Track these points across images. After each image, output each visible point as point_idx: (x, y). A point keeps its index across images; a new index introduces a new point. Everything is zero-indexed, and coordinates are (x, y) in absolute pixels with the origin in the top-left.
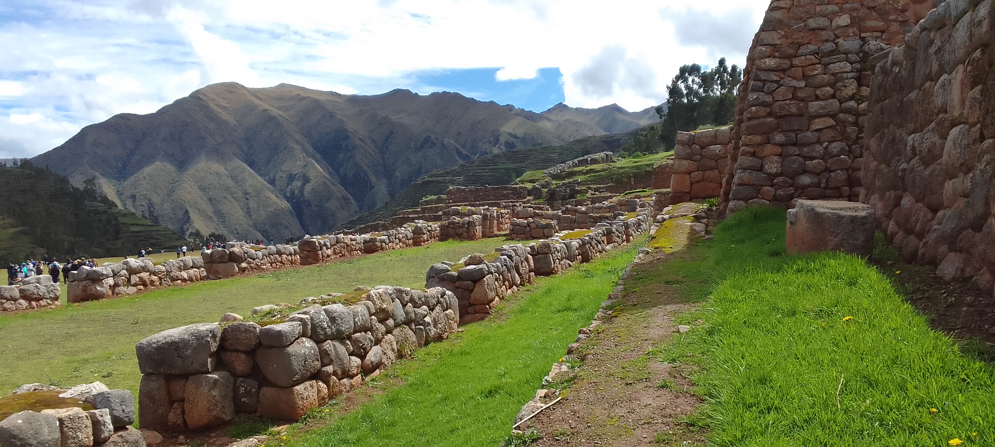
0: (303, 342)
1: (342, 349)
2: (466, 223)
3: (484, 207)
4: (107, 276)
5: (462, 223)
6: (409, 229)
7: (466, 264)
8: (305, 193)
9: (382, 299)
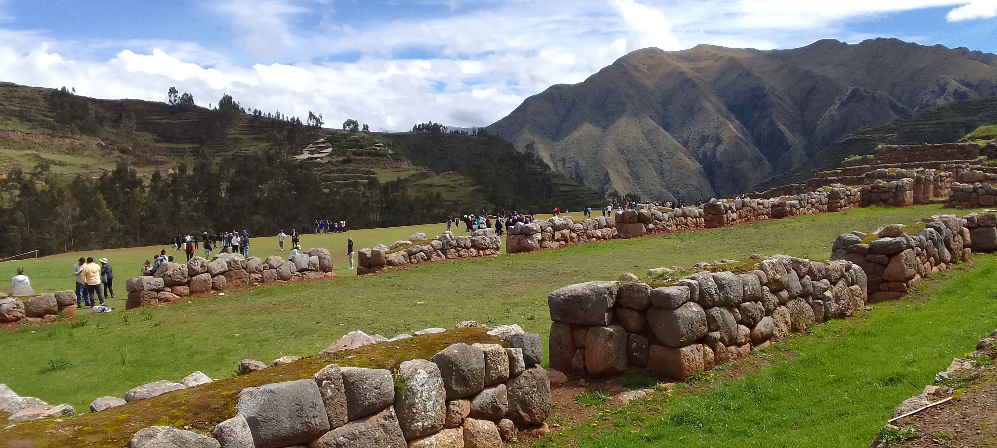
0: (690, 307)
1: (730, 317)
2: (893, 188)
3: (918, 170)
4: (537, 232)
5: (888, 187)
6: (824, 193)
7: (881, 236)
8: (718, 154)
9: (775, 269)
